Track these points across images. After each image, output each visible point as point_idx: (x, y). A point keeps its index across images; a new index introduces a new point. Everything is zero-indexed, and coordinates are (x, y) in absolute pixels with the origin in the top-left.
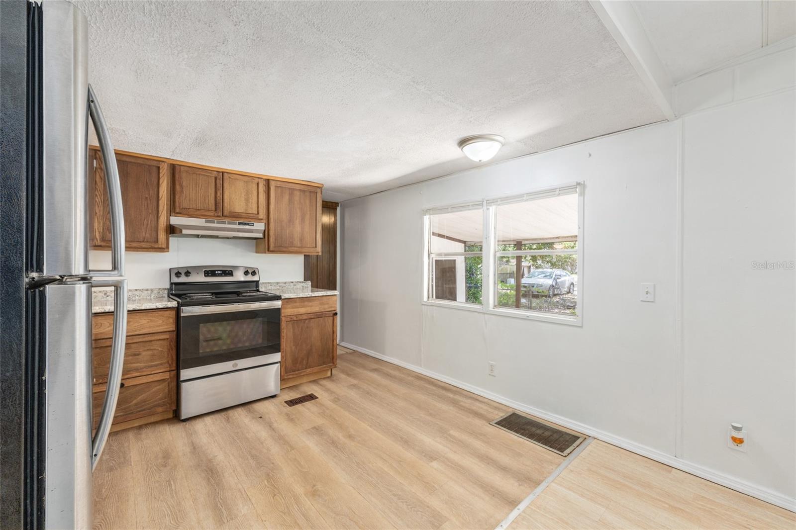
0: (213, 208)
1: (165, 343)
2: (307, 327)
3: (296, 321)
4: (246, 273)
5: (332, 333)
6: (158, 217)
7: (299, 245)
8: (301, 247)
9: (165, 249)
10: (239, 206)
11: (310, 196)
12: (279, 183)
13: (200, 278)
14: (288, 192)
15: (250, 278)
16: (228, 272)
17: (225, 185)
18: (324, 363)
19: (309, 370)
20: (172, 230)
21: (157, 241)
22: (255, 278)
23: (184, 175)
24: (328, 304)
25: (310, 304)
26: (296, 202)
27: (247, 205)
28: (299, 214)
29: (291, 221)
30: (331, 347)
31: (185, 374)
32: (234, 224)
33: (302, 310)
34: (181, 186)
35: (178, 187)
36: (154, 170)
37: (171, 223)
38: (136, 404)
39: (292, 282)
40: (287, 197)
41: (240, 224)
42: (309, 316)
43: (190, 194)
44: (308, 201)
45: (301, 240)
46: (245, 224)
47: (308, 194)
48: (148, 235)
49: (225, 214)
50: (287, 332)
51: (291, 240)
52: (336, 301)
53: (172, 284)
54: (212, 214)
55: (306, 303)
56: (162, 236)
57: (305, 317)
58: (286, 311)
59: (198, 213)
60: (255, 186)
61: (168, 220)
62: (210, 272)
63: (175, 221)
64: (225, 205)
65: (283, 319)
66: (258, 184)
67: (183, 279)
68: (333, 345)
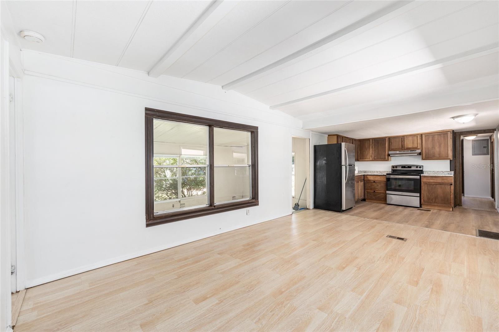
0: (401, 147)
1: (384, 184)
2: (435, 187)
3: (428, 184)
4: (417, 167)
5: (450, 192)
6: (385, 152)
7: (438, 156)
8: (439, 157)
9: (388, 160)
10: (410, 146)
11: (444, 136)
12: (426, 134)
13: (400, 168)
14: (431, 137)
15: (418, 169)
16: (410, 167)
17: (405, 140)
18: (445, 203)
19: (435, 204)
20: (389, 155)
21: (385, 158)
22: (421, 169)
23: (392, 140)
24: (447, 180)
25: (436, 179)
26: (436, 140)
27: (413, 144)
28: (437, 144)
29: (433, 147)
30: (449, 197)
31: (388, 192)
32: (409, 151)
33: (432, 181)
34: (391, 143)
35: (390, 143)
36: (385, 140)
37: (389, 153)
38: (378, 197)
39: (442, 171)
40: (431, 139)
41: (410, 151)
42: (435, 183)
43: (395, 145)
44: (442, 139)
45: (439, 154)
46: (412, 151)
47: (442, 135)
48: (383, 157)
49: (405, 149)
50: (424, 188)
51: (434, 155)
52: (452, 179)
53: (392, 170)
54: (400, 149)
55: (434, 178)
56: (387, 157)
57: (433, 183)
58: (423, 180)
59: (396, 149)
60: (416, 137)
61: (388, 152)
62: (404, 167)
63: (390, 152)
64: (405, 146)
65: (422, 183)
66: (417, 137)
67: (395, 169)
68: (450, 197)
